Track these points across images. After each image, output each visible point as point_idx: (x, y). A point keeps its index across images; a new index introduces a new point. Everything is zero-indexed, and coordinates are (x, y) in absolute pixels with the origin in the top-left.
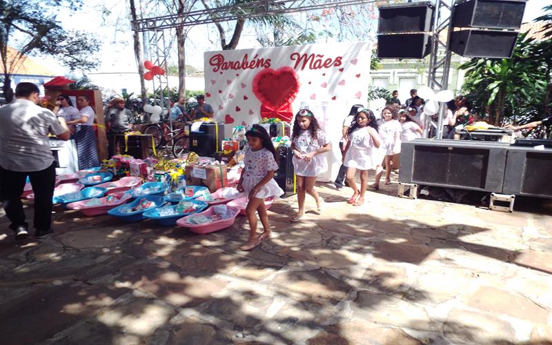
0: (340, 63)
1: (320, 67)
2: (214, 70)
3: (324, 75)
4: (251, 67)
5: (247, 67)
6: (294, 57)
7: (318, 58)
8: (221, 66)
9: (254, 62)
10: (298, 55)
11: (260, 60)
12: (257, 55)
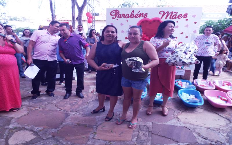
0: (187, 16)
1: (175, 18)
2: (113, 18)
3: (177, 22)
4: (136, 17)
5: (133, 17)
6: (161, 13)
7: (175, 14)
8: (117, 16)
9: (138, 14)
10: (164, 12)
11: (141, 13)
12: (140, 11)
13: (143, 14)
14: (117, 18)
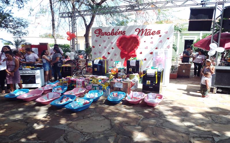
0: (160, 33)
1: (150, 35)
2: (97, 36)
3: (152, 38)
4: (115, 34)
6: (137, 30)
7: (149, 31)
8: (100, 34)
9: (117, 32)
11: (120, 31)
14: (100, 36)
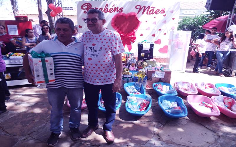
0: (164, 12)
1: (153, 13)
2: (84, 12)
3: (155, 18)
4: (110, 12)
5: (107, 11)
6: (137, 7)
7: (152, 9)
9: (112, 9)
10: (140, 6)
11: (116, 8)
12: (114, 5)
13: (118, 8)
